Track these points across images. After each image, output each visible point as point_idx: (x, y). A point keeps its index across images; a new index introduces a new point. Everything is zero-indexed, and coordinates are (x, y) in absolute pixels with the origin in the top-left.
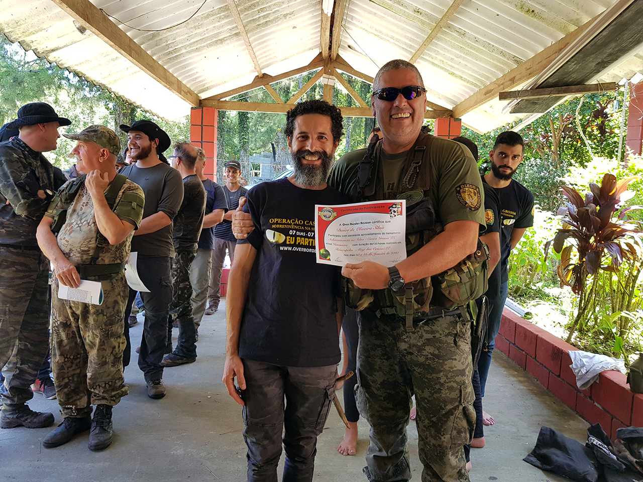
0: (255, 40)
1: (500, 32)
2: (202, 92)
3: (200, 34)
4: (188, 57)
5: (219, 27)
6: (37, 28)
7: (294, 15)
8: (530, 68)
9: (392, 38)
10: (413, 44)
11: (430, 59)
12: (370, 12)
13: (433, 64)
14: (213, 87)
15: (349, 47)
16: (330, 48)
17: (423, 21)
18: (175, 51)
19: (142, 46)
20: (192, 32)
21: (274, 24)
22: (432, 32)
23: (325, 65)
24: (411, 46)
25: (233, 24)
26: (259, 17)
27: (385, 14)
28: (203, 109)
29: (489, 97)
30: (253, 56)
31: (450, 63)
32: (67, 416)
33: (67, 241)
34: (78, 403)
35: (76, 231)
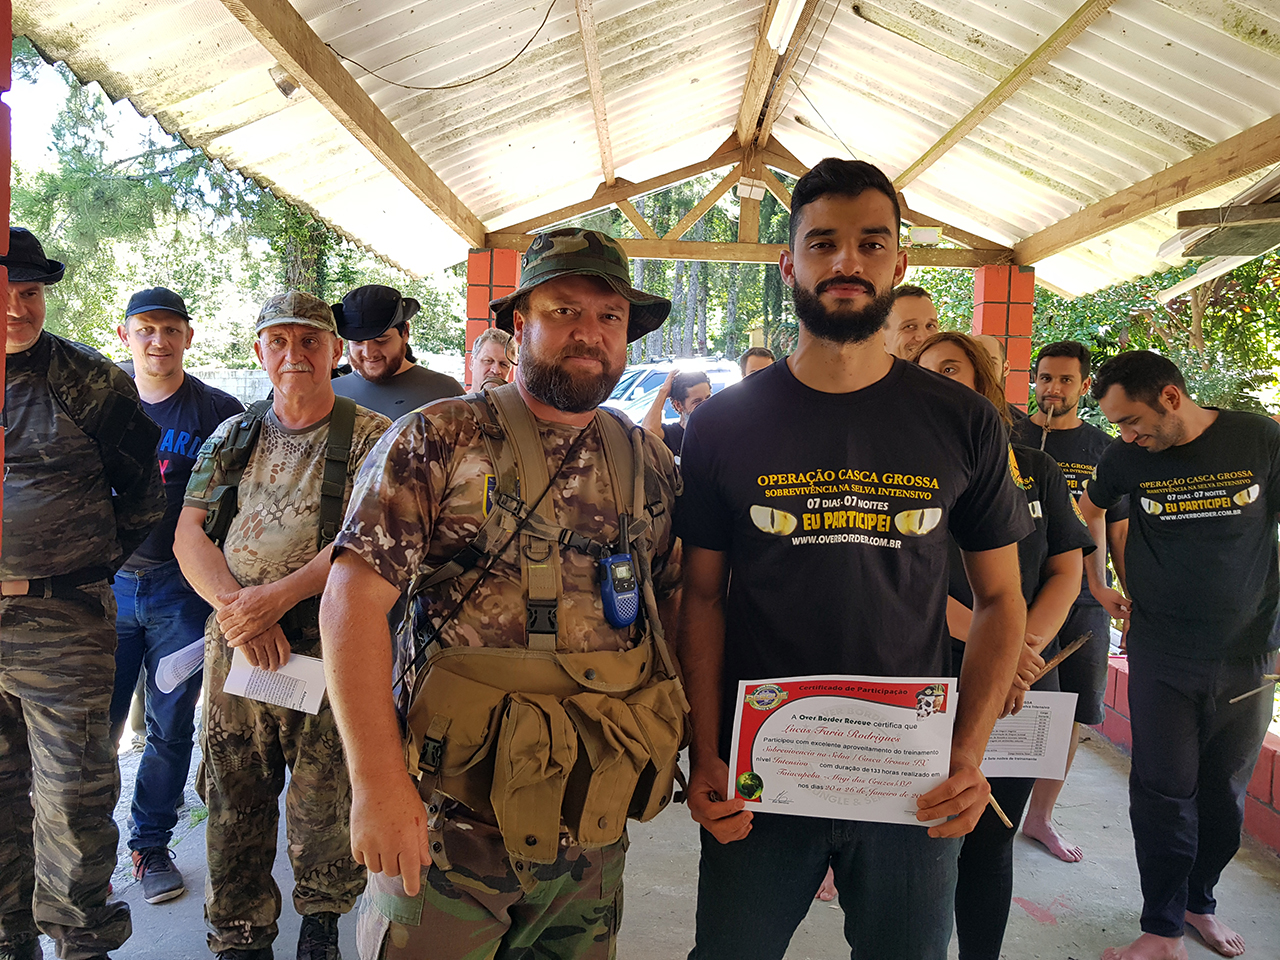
0: (613, 108)
2: (492, 218)
3: (509, 97)
4: (477, 145)
5: (549, 82)
6: (195, 86)
7: (700, 55)
10: (947, 111)
11: (983, 143)
12: (862, 46)
13: (988, 152)
14: (511, 207)
15: (798, 119)
16: (760, 123)
17: (985, 62)
18: (456, 133)
19: (393, 123)
20: (496, 93)
21: (657, 75)
22: (1002, 85)
23: (745, 159)
24: (942, 116)
25: (576, 76)
26: (631, 60)
27: (897, 48)
28: (494, 255)
29: (1115, 221)
30: (605, 141)
31: (1029, 149)
32: (228, 947)
33: (251, 552)
34: (255, 917)
35: (273, 528)
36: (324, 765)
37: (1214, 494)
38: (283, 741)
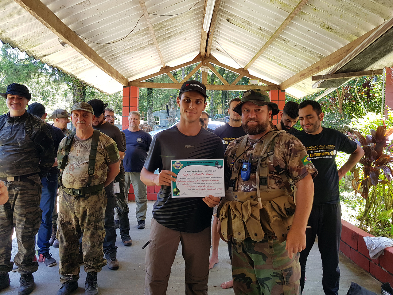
0: (162, 47)
1: (311, 40)
2: (130, 77)
3: (131, 44)
4: (123, 57)
5: (142, 40)
6: (37, 43)
7: (186, 32)
8: (329, 61)
9: (244, 44)
11: (267, 56)
12: (231, 30)
13: (268, 59)
14: (136, 74)
15: (217, 49)
16: (206, 50)
17: (263, 34)
18: (116, 54)
19: (96, 52)
20: (126, 43)
21: (174, 38)
22: (269, 41)
23: (203, 60)
24: (255, 49)
25: (150, 38)
26: (165, 34)
27: (240, 31)
28: (131, 88)
29: (303, 78)
30: (161, 56)
31: (279, 58)
32: (66, 281)
33: (71, 175)
34: (73, 273)
35: (77, 168)
36: (92, 231)
37: (325, 151)
38: (80, 224)
